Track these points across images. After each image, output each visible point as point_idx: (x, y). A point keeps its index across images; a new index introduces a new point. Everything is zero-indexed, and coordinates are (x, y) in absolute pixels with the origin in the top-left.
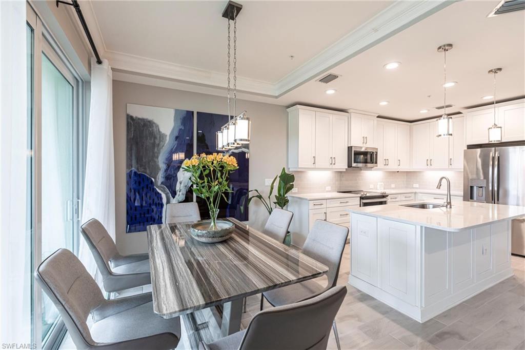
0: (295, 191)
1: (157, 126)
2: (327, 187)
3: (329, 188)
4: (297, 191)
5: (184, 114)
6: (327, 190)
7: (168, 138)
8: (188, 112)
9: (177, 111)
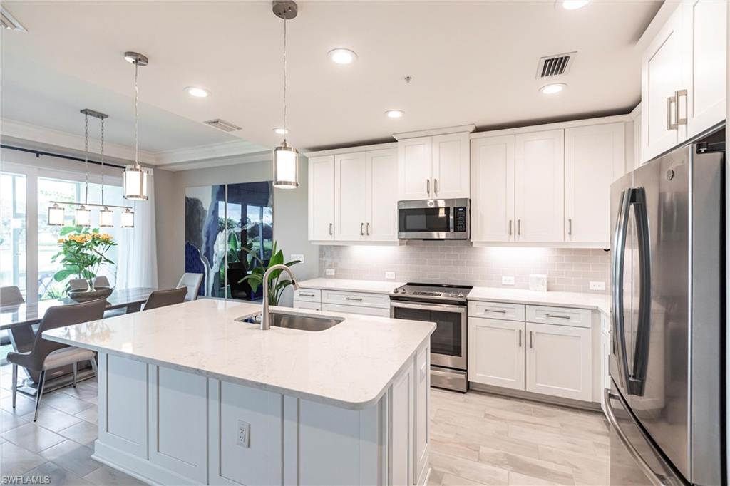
0: (330, 274)
1: (201, 203)
2: (387, 273)
3: (390, 275)
4: (333, 274)
5: (218, 189)
6: (387, 277)
7: (208, 213)
8: (221, 186)
9: (213, 186)
